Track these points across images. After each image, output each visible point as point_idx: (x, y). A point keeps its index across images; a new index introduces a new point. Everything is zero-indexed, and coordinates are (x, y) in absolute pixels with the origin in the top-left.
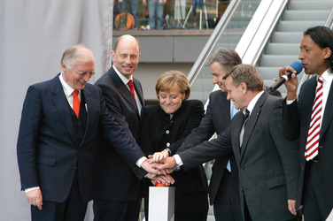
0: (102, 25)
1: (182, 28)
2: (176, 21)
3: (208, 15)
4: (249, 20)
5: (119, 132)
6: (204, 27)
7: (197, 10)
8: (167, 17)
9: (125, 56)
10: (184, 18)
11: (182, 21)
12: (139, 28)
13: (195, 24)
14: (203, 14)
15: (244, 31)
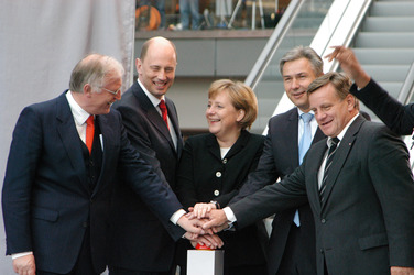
0: (120, 22)
1: (227, 28)
2: (219, 19)
3: (264, 9)
4: (323, 16)
5: (146, 173)
6: (259, 26)
7: (248, 3)
8: (206, 12)
9: (158, 68)
10: (230, 13)
11: (228, 18)
12: (167, 27)
13: (244, 23)
14: (258, 9)
15: (316, 31)
